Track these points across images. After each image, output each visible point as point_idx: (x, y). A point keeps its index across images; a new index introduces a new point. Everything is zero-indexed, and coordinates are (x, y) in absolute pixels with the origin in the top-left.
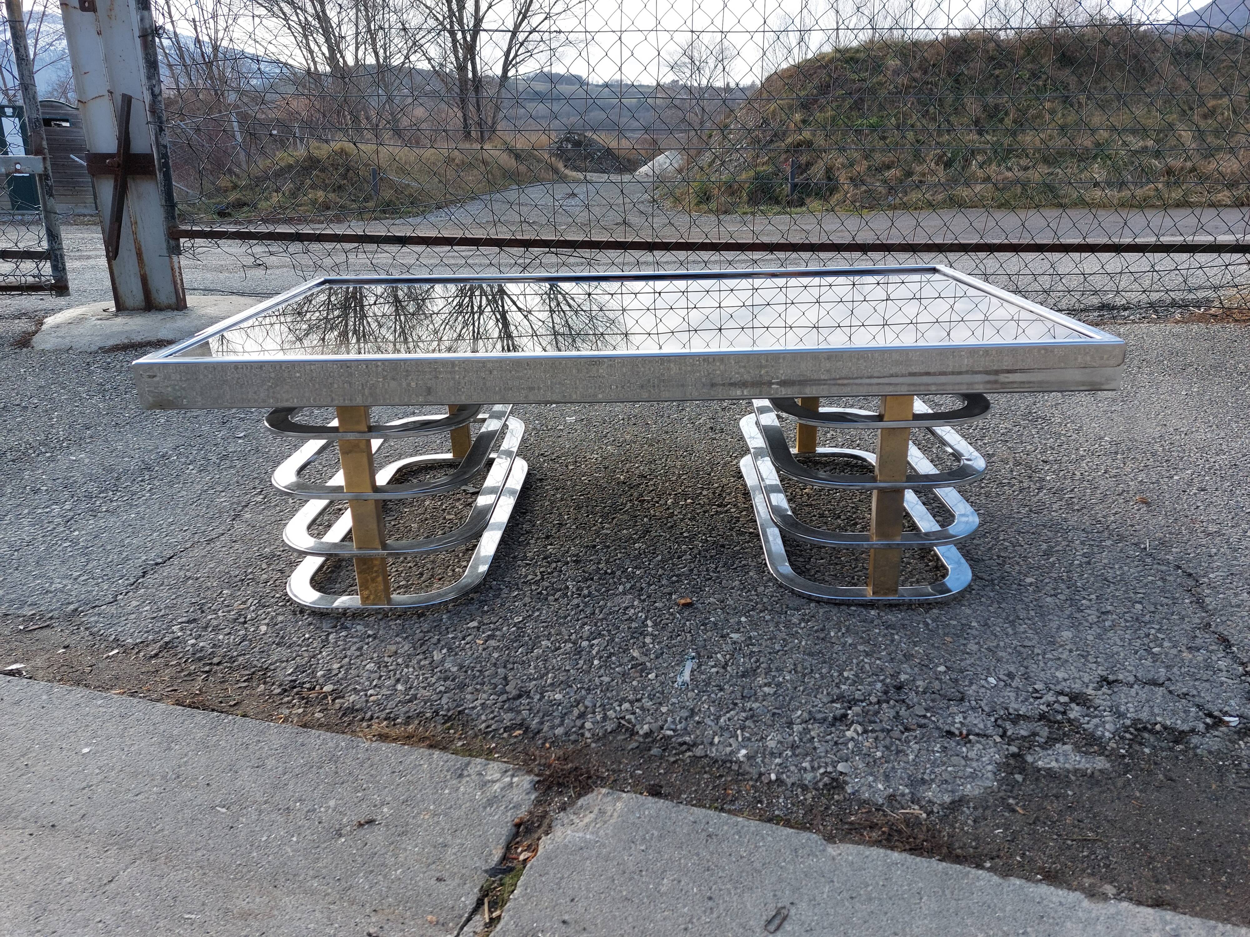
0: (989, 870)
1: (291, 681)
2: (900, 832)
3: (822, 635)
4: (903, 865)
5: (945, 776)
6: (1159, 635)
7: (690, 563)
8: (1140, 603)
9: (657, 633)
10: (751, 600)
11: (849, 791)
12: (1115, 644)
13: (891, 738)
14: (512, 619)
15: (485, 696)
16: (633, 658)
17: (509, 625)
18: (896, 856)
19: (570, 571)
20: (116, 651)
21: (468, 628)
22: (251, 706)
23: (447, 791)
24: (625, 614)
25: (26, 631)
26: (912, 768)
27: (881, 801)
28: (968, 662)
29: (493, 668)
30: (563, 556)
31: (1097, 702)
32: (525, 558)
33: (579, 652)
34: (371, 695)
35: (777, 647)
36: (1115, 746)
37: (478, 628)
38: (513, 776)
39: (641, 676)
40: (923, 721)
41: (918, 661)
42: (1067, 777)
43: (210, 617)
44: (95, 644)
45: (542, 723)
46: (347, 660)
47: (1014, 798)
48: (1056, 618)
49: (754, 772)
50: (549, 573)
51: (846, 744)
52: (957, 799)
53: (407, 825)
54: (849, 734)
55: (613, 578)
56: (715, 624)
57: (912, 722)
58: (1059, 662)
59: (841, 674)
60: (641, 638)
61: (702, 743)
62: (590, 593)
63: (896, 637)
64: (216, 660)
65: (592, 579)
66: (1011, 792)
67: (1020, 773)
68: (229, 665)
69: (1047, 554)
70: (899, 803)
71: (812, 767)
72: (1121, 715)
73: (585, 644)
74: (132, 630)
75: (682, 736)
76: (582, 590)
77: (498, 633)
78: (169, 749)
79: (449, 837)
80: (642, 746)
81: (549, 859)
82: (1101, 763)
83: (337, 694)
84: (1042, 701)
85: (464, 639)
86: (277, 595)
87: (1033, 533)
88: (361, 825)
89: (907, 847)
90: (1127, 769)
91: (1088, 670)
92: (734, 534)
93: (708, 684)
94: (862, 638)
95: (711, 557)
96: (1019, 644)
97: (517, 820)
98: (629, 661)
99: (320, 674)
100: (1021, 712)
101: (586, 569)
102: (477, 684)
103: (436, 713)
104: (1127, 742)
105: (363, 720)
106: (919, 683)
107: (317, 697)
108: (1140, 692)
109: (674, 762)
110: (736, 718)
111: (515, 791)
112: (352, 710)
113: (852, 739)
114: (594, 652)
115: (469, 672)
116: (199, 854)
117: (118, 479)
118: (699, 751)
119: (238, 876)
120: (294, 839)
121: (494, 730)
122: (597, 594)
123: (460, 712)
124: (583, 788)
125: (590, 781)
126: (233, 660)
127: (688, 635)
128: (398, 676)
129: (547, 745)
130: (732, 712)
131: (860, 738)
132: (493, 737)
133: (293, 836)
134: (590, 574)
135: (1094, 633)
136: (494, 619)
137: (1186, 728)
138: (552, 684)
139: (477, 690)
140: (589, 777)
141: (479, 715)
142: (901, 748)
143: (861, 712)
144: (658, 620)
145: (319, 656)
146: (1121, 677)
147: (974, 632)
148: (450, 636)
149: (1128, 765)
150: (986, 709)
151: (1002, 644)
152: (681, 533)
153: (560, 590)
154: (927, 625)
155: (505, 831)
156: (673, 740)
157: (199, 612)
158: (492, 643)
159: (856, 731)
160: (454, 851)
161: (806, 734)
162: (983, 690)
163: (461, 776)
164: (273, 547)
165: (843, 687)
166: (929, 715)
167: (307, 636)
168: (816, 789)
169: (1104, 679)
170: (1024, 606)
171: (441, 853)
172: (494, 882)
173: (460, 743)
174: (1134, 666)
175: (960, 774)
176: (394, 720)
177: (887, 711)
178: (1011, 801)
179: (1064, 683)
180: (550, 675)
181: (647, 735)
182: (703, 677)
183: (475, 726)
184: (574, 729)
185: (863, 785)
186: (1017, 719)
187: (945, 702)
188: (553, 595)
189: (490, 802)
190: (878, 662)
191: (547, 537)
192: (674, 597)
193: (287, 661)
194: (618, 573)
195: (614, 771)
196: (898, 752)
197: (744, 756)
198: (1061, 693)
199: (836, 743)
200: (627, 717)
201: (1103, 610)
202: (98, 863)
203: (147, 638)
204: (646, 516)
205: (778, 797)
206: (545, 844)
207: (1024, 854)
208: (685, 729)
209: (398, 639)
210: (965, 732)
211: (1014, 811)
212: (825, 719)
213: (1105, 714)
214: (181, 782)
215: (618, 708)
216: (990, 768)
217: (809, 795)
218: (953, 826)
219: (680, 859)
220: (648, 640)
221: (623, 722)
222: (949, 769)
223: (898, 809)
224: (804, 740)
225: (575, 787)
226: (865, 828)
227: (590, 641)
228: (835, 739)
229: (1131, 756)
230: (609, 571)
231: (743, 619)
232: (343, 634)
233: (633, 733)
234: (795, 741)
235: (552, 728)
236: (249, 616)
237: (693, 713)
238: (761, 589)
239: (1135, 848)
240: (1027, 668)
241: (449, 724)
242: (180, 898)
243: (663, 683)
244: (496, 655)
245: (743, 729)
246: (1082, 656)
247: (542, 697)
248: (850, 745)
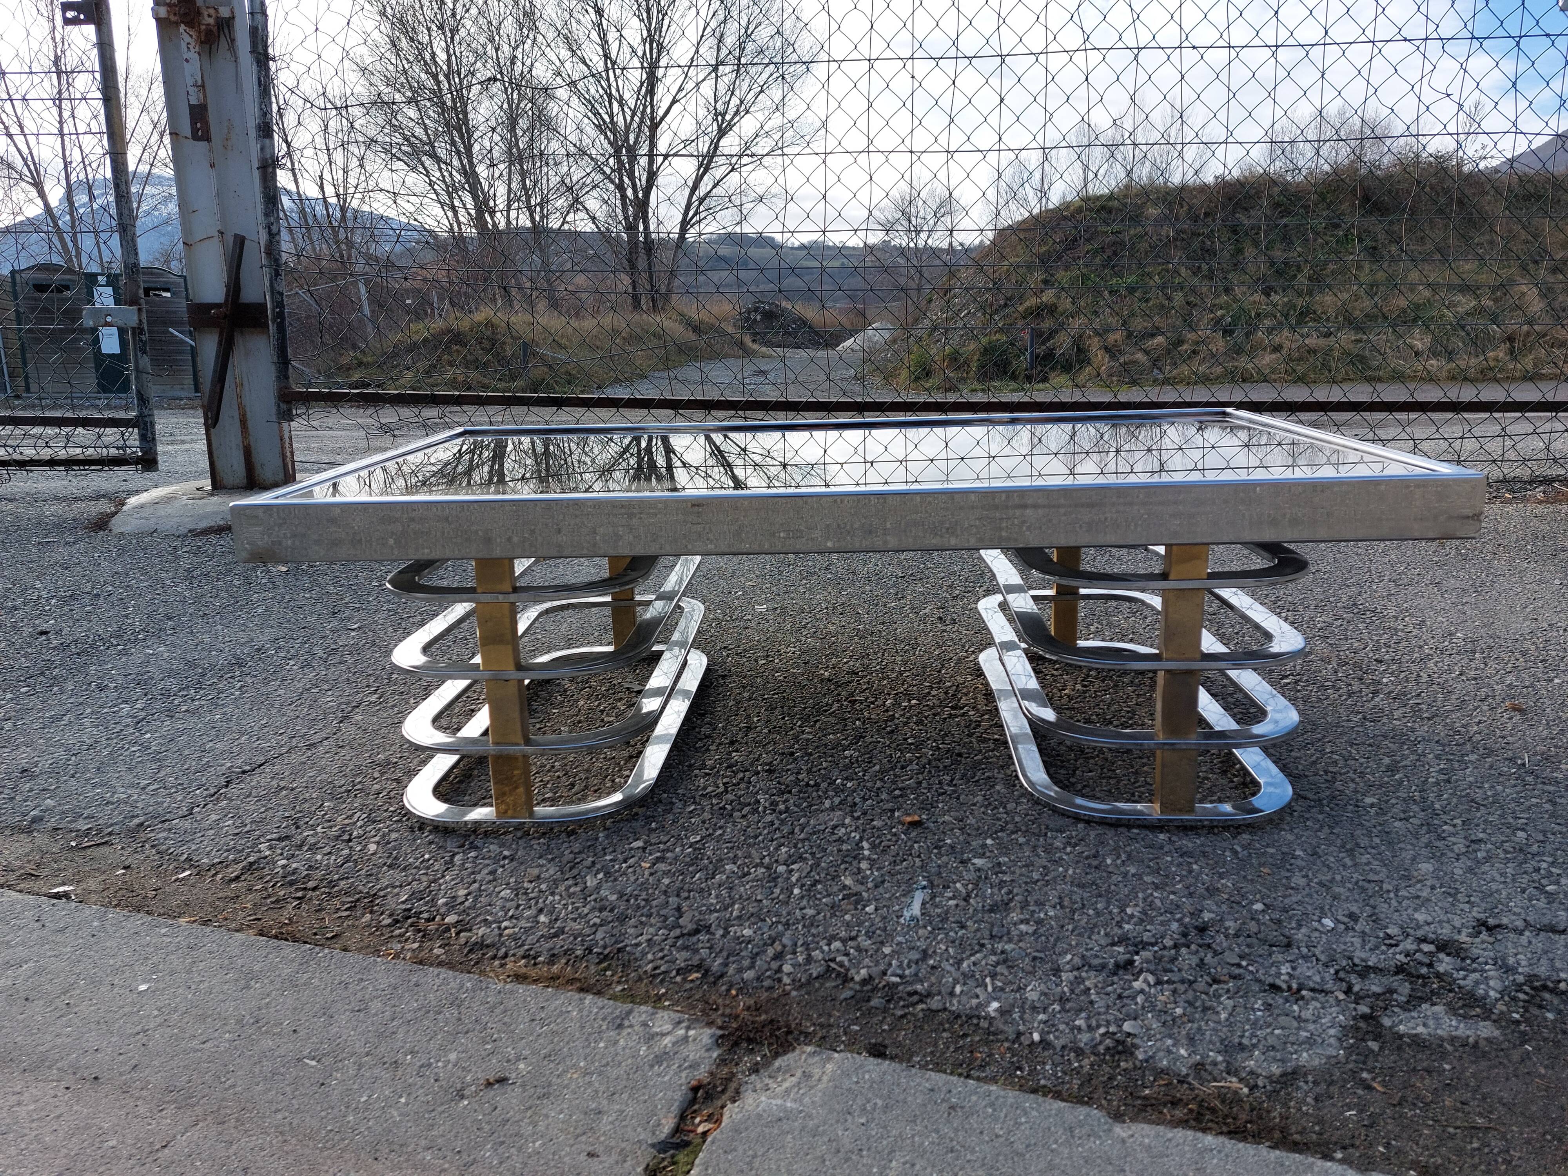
0: (1342, 1161)
1: (405, 910)
2: (1213, 1110)
3: (1095, 863)
4: (1220, 1152)
5: (1271, 1041)
6: (1553, 870)
7: (917, 774)
8: (1523, 830)
9: (875, 856)
10: (999, 819)
11: (1140, 1057)
12: (1494, 880)
13: (1195, 991)
14: (687, 838)
15: (652, 930)
16: (845, 887)
17: (683, 846)
18: (1209, 1139)
19: (761, 783)
20: (187, 873)
21: (631, 849)
22: (353, 939)
23: (602, 1045)
24: (833, 833)
25: (79, 848)
26: (1225, 1029)
27: (1184, 1071)
28: (1294, 899)
29: (663, 897)
30: (752, 764)
31: (1475, 951)
32: (703, 766)
33: (774, 878)
34: (506, 928)
35: (1036, 876)
36: (1504, 1008)
37: (644, 849)
38: (688, 1028)
39: (856, 909)
40: (1237, 971)
41: (1226, 896)
42: (1441, 1046)
43: (306, 834)
44: (162, 865)
45: (726, 965)
46: (476, 885)
47: (1369, 1071)
48: (1409, 847)
49: (1010, 1030)
50: (734, 785)
51: (1134, 998)
52: (1289, 1070)
53: (550, 1085)
54: (1137, 985)
55: (817, 791)
56: (952, 847)
57: (1222, 972)
58: (1417, 901)
59: (1123, 910)
60: (855, 863)
62: (787, 808)
63: (1195, 867)
64: (311, 884)
65: (790, 792)
66: (1364, 1063)
67: (1374, 1040)
68: (327, 890)
69: (1392, 769)
70: (1210, 1074)
71: (1089, 1026)
72: (1509, 970)
73: (781, 869)
74: (209, 849)
75: (911, 983)
76: (777, 805)
77: (669, 855)
78: (247, 987)
79: (605, 1102)
80: (859, 995)
81: (737, 1131)
82: (1486, 1030)
83: (463, 926)
84: (1398, 949)
85: (625, 861)
86: (391, 809)
87: (1370, 745)
88: (489, 1084)
89: (1225, 1129)
90: (1524, 1038)
91: (1459, 912)
92: (974, 740)
93: (945, 920)
94: (1149, 867)
95: (945, 767)
96: (1361, 878)
97: (693, 1083)
98: (840, 890)
99: (440, 902)
100: (1370, 963)
101: (782, 780)
102: (642, 915)
103: (589, 950)
104: (1521, 1004)
105: (494, 957)
106: (1228, 924)
107: (437, 930)
108: (1534, 940)
109: (902, 1017)
110: (983, 963)
111: (691, 1046)
112: (481, 945)
113: (1142, 991)
114: (794, 879)
115: (632, 901)
116: (279, 1116)
117: (203, 675)
118: (935, 1003)
119: (329, 1145)
120: (403, 1100)
121: (664, 972)
122: (796, 809)
123: (619, 950)
124: (782, 1045)
125: (790, 1038)
126: (332, 884)
127: (917, 860)
128: (540, 905)
129: (734, 992)
130: (978, 955)
131: (1153, 991)
132: (662, 981)
133: (401, 1097)
134: (787, 786)
135: (1463, 866)
136: (663, 838)
138: (739, 917)
139: (641, 923)
140: (789, 1032)
141: (644, 954)
142: (1208, 1004)
143: (1152, 958)
144: (877, 841)
145: (441, 881)
146: (1505, 921)
147: (1299, 862)
148: (608, 858)
149: (1524, 1033)
150: (1323, 958)
151: (1338, 878)
152: (905, 739)
153: (749, 804)
154: (1236, 853)
155: (678, 1096)
156: (900, 988)
157: (293, 828)
158: (662, 866)
159: (1146, 981)
160: (610, 1119)
161: (1079, 983)
162: (1317, 934)
163: (620, 1026)
164: (388, 753)
165: (1127, 927)
166: (1244, 963)
167: (427, 856)
168: (1095, 1054)
169: (1483, 924)
170: (1365, 832)
171: (594, 1121)
172: (663, 1159)
173: (620, 988)
174: (1522, 908)
175: (1291, 1039)
176: (535, 958)
177: (1187, 958)
178: (1365, 1075)
179: (1427, 928)
180: (736, 906)
181: (864, 982)
182: (939, 911)
183: (639, 966)
184: (768, 973)
185: (1158, 1050)
186: (1365, 971)
187: (1266, 947)
188: (740, 810)
189: (659, 1059)
190: (1172, 897)
191: (732, 743)
192: (897, 814)
193: (401, 886)
194: (824, 785)
195: (822, 1026)
196: (1205, 1009)
197: (996, 1010)
198: (1424, 940)
199: (1120, 997)
200: (838, 959)
201: (1473, 838)
202: (150, 1124)
203: (227, 857)
204: (859, 719)
205: (1044, 1063)
206: (731, 1113)
207: (1389, 1144)
208: (916, 975)
209: (541, 861)
210: (1295, 986)
211: (1369, 1088)
212: (1103, 966)
213: (1487, 967)
214: (260, 1028)
215: (826, 948)
216: (1332, 1032)
217: (1086, 1062)
218: (1285, 1105)
219: (913, 1136)
220: (864, 865)
221: (833, 965)
222: (1277, 1032)
223: (1209, 1081)
224: (1077, 991)
225: (770, 1044)
226: (1165, 1105)
227: (788, 866)
228: (1119, 991)
229: (1527, 1021)
230: (812, 783)
231: (989, 842)
232: (473, 854)
233: (846, 979)
234: (1064, 993)
235: (740, 970)
236: (355, 833)
237: (925, 955)
238: (1011, 806)
239: (1545, 1140)
240: (1374, 907)
241: (605, 964)
242: (253, 1170)
243: (885, 918)
244: (666, 881)
245: (993, 976)
246: (1449, 894)
247: (726, 933)
248: (1140, 999)
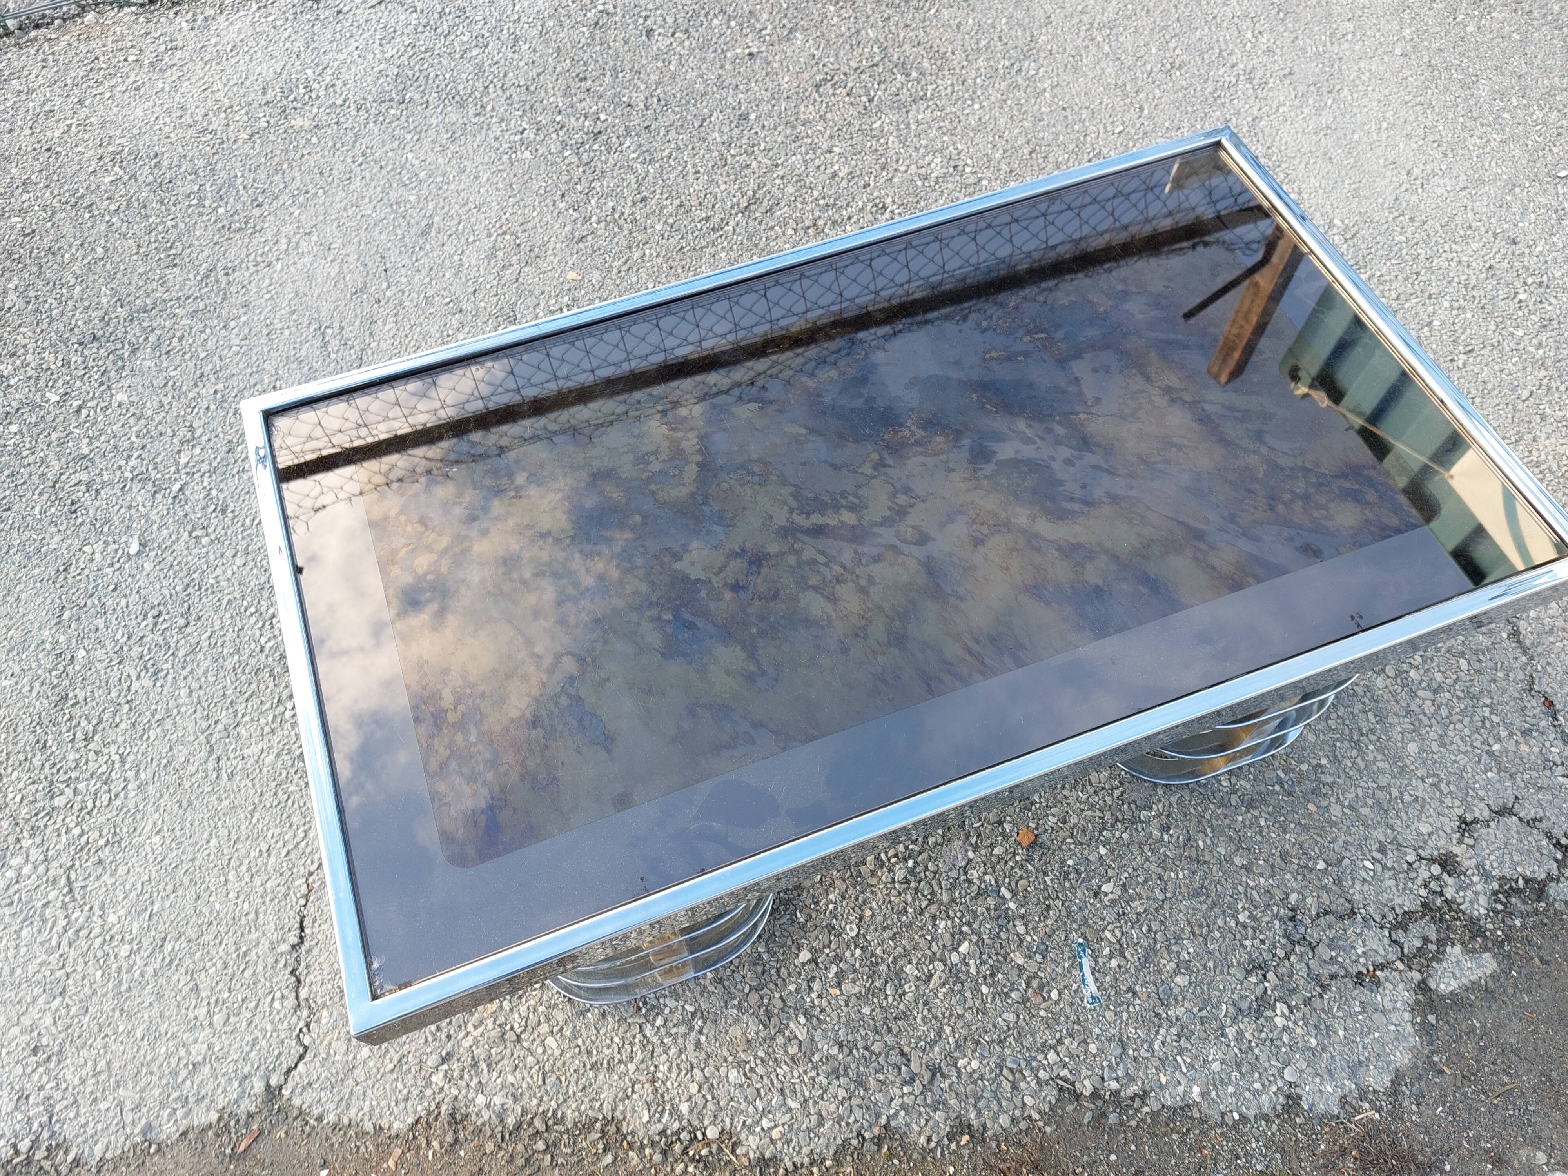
5: (1376, 1048)
6: (1493, 718)
9: (1023, 911)
10: (1094, 807)
11: (1306, 1107)
16: (1021, 969)
17: (849, 948)
21: (804, 965)
24: (969, 882)
27: (1336, 1110)
28: (1340, 842)
29: (878, 1037)
31: (1464, 862)
33: (956, 976)
34: (770, 1129)
36: (1492, 927)
39: (1044, 1000)
41: (1297, 863)
42: (1468, 998)
45: (979, 1114)
47: (1438, 1053)
48: (1396, 720)
49: (1216, 1114)
51: (1283, 1041)
52: (1393, 1076)
54: (1278, 1021)
56: (1078, 871)
57: (1324, 973)
60: (1011, 927)
61: (1152, 1090)
66: (1432, 1044)
67: (1431, 1011)
70: (1354, 1108)
71: (1263, 1085)
72: (1486, 876)
73: (955, 958)
75: (1126, 1083)
77: (844, 966)
80: (1097, 1115)
82: (1488, 963)
83: (730, 1140)
84: (1418, 881)
85: (811, 989)
90: (1510, 962)
91: (1447, 812)
93: (1118, 991)
98: (1019, 976)
99: (683, 1109)
100: (1406, 909)
104: (1500, 917)
106: (1309, 900)
107: (711, 1153)
108: (1497, 832)
109: (1138, 1128)
110: (1168, 1039)
112: (765, 1162)
113: (1284, 1028)
114: (972, 971)
118: (1153, 1102)
121: (938, 1143)
123: (885, 1127)
127: (1059, 905)
128: (777, 1084)
129: (1004, 1147)
130: (1162, 1033)
131: (1290, 1024)
132: (943, 1155)
135: (1436, 736)
136: (825, 941)
137: (1543, 876)
138: (957, 1045)
139: (882, 1082)
141: (909, 1125)
143: (1276, 980)
144: (1014, 885)
145: (660, 1075)
146: (1476, 812)
147: (1330, 781)
148: (791, 988)
149: (1508, 955)
150: (1377, 918)
154: (1281, 783)
156: (1121, 1091)
158: (849, 987)
159: (1282, 1013)
162: (1366, 887)
165: (1248, 944)
166: (1334, 954)
167: (617, 1040)
168: (1277, 1116)
169: (1463, 821)
174: (1484, 787)
175: (1386, 1039)
177: (1299, 967)
178: (1436, 1059)
179: (1430, 843)
181: (1093, 1096)
182: (1108, 979)
184: (1018, 1113)
185: (1314, 1092)
186: (1403, 922)
187: (1341, 924)
190: (1263, 882)
193: (628, 1096)
195: (1087, 1163)
196: (1327, 1027)
197: (1198, 1095)
198: (1431, 860)
199: (1272, 1041)
200: (1061, 1075)
205: (1249, 1142)
207: (1468, 1136)
208: (1127, 1074)
210: (1371, 969)
211: (1441, 1072)
213: (1475, 879)
215: (1045, 1063)
216: (1407, 1016)
217: (1274, 1127)
220: (1020, 928)
221: (1060, 1083)
222: (1376, 1035)
223: (1353, 1115)
224: (1244, 1048)
226: (1338, 1159)
229: (1507, 937)
231: (1103, 851)
232: (659, 1021)
233: (1078, 1097)
235: (995, 1117)
237: (1123, 1044)
240: (1392, 828)
241: (885, 1150)
243: (1072, 1004)
245: (1180, 1051)
246: (1436, 786)
247: (958, 1071)
248: (1286, 1038)
